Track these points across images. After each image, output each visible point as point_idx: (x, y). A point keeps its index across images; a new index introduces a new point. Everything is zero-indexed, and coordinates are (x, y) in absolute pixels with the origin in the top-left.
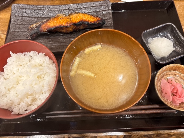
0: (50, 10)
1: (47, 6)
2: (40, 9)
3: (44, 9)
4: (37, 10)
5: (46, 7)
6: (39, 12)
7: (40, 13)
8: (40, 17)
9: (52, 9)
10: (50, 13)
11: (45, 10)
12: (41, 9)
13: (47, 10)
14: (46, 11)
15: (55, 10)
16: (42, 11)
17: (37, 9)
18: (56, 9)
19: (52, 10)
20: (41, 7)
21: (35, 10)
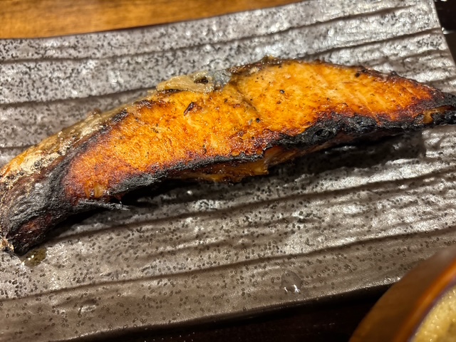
0: (114, 58)
1: (94, 36)
2: (57, 59)
3: (82, 55)
4: (43, 64)
5: (89, 42)
6: (56, 74)
7: (61, 75)
8: (60, 101)
9: (125, 51)
10: (113, 69)
11: (87, 58)
12: (65, 55)
13: (99, 55)
14: (92, 64)
15: (137, 55)
16: (70, 66)
17: (44, 59)
18: (146, 50)
19: (121, 57)
20: (61, 48)
21: (32, 65)
